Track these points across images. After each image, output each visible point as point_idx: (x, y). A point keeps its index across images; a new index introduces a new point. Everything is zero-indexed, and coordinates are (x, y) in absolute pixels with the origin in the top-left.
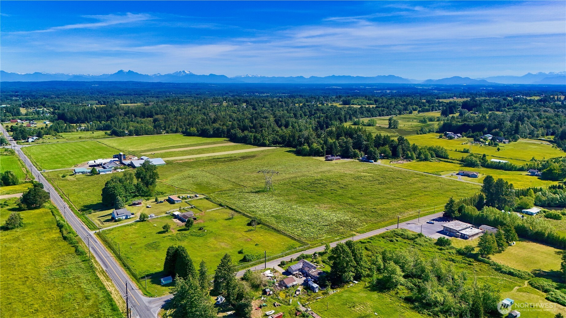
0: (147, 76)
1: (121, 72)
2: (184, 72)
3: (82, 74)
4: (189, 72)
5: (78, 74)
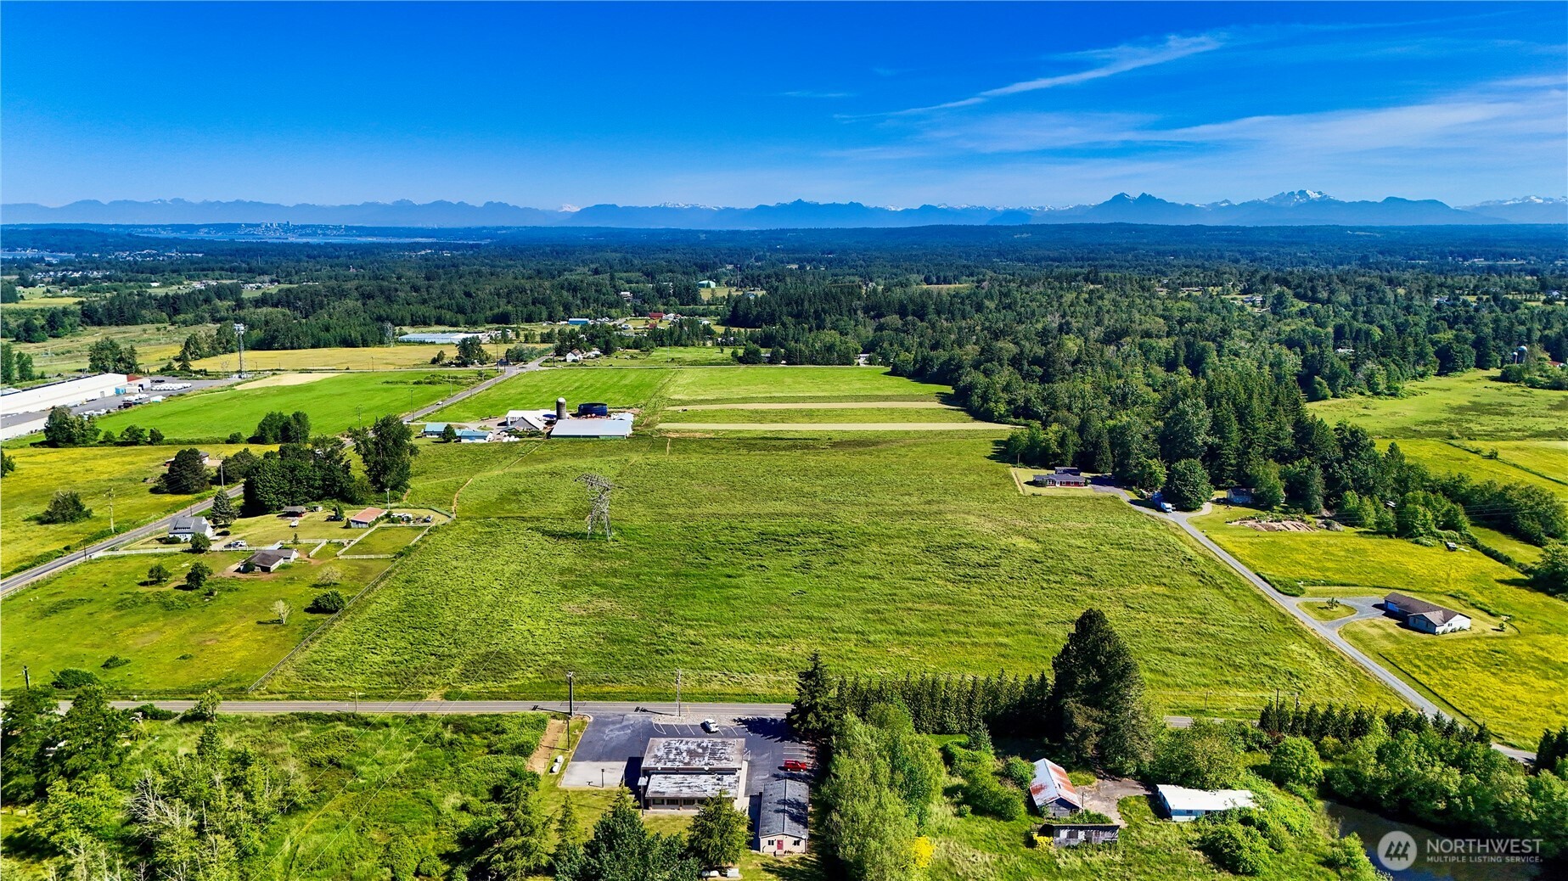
0: (1190, 208)
1: (1120, 199)
2: (1302, 193)
3: (1026, 206)
4: (1320, 193)
5: (1017, 208)
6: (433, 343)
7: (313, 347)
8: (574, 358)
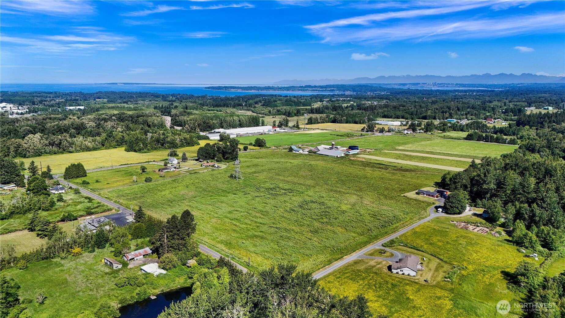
6: (381, 124)
7: (346, 123)
8: (407, 132)
